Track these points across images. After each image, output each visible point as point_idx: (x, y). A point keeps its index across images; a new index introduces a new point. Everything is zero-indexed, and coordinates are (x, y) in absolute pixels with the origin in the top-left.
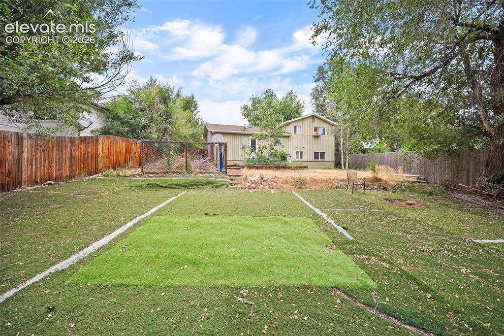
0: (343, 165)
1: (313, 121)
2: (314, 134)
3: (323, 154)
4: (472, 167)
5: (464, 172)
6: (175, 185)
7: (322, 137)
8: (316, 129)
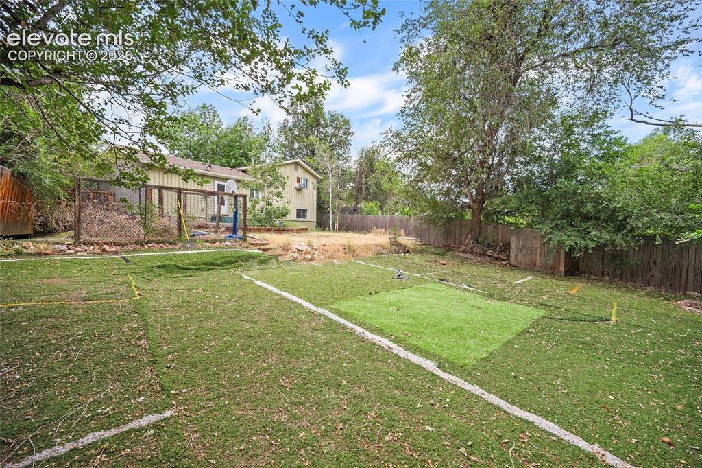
0: (331, 226)
1: (296, 169)
2: (297, 185)
3: (305, 211)
4: (457, 232)
5: (452, 236)
6: (203, 264)
7: (304, 190)
8: (298, 180)
